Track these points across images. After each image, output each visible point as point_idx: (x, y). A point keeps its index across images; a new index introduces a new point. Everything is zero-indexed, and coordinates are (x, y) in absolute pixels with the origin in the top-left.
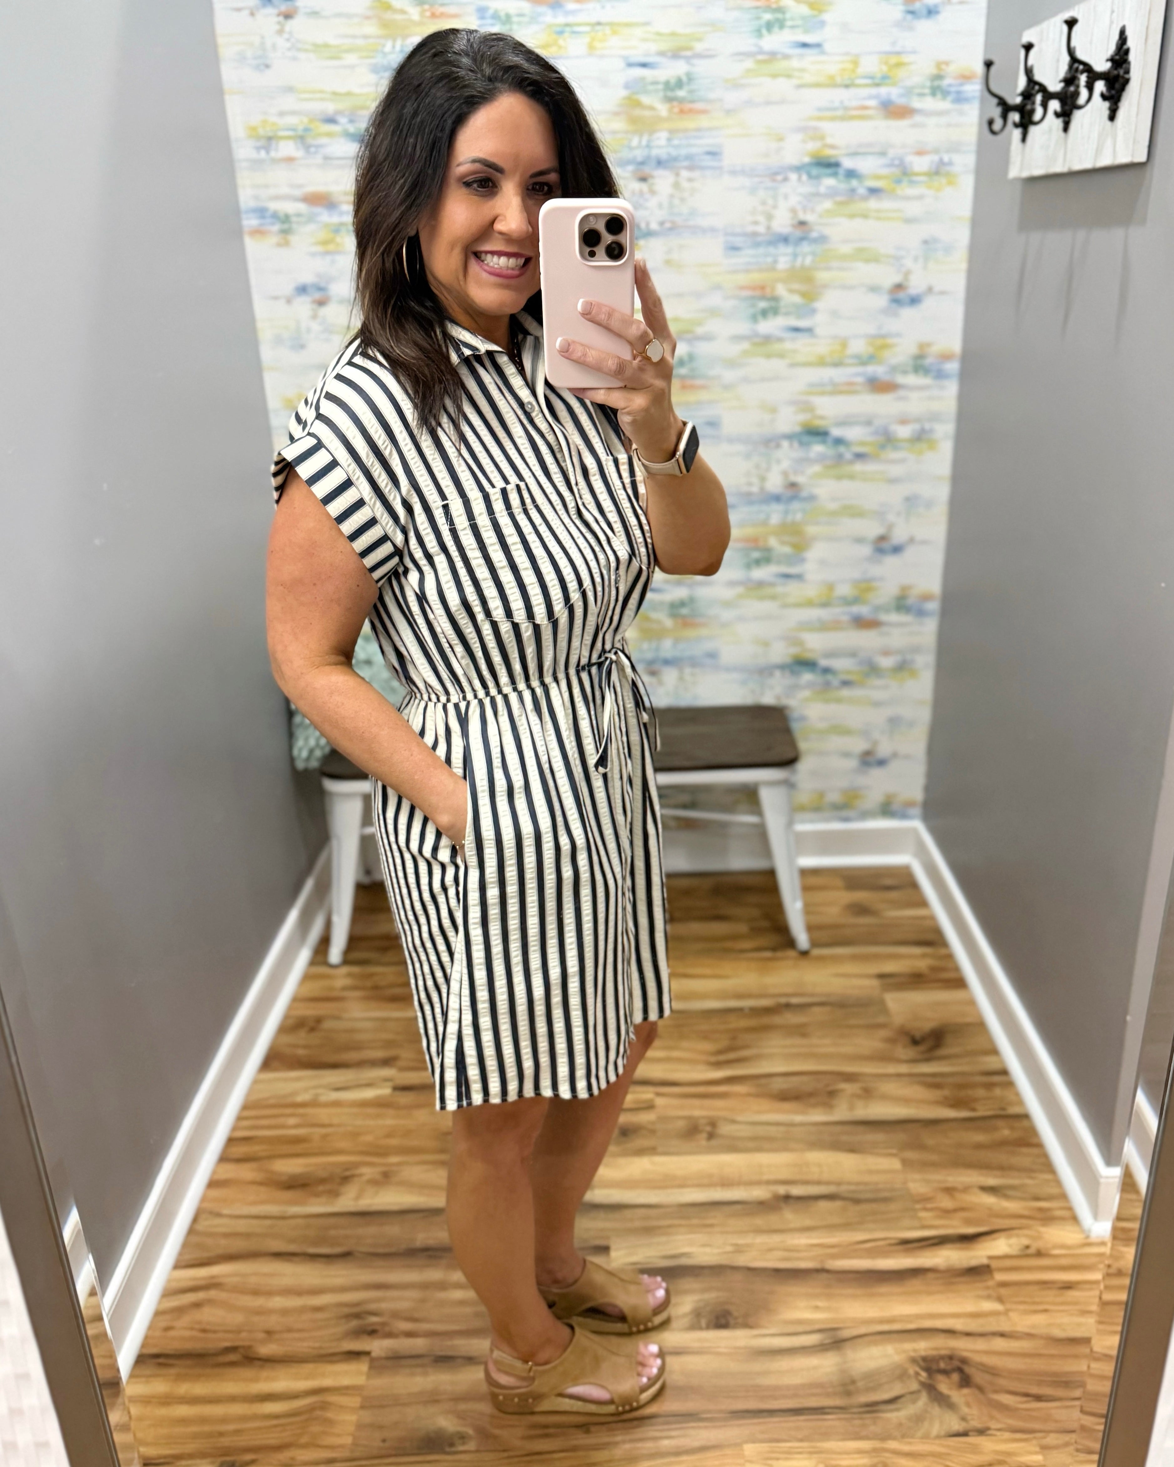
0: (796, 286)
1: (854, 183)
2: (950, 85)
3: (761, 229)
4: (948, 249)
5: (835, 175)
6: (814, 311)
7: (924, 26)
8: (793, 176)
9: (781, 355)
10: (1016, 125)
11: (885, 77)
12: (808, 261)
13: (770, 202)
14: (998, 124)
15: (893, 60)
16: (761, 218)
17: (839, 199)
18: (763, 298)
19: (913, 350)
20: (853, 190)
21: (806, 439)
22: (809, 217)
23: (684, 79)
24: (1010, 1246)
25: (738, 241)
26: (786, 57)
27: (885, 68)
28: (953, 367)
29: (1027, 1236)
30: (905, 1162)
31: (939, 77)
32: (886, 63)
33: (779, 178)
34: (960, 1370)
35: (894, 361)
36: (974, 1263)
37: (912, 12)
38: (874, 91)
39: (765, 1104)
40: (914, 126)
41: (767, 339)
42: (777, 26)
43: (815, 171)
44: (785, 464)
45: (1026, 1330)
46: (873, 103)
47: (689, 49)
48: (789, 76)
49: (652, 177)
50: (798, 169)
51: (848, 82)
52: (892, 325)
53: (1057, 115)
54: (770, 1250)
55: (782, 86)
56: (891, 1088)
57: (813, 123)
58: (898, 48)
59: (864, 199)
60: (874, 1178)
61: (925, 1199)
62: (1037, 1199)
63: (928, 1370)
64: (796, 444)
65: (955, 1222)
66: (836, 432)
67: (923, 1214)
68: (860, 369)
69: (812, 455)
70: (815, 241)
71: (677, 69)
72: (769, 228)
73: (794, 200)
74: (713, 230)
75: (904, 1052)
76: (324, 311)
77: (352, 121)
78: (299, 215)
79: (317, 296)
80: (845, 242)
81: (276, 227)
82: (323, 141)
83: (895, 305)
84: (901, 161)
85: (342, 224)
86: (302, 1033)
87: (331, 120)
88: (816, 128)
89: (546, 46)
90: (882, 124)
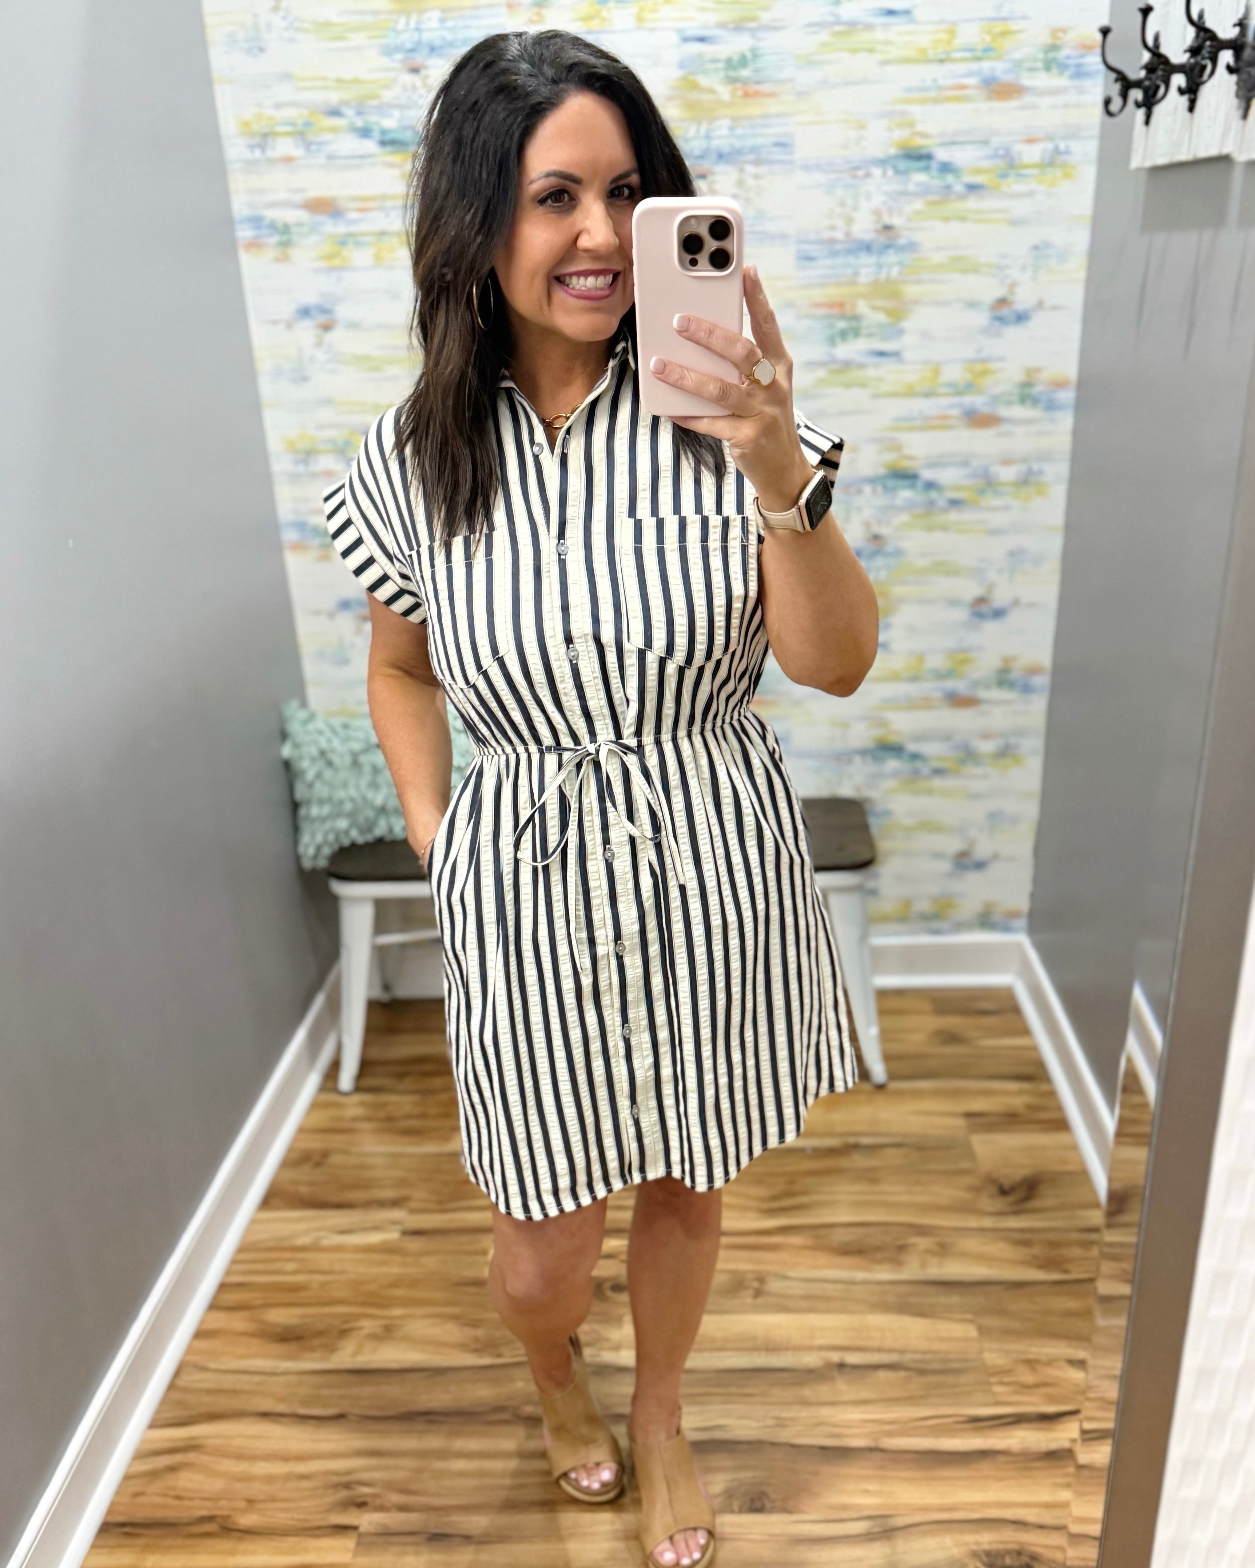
0: (880, 303)
1: (950, 178)
2: (1068, 57)
3: (839, 235)
4: (1062, 256)
5: (927, 169)
6: (901, 332)
8: (877, 172)
9: (863, 385)
10: (1139, 105)
11: (988, 50)
12: (895, 272)
13: (850, 202)
14: (1116, 104)
15: (999, 28)
16: (839, 223)
17: (931, 198)
18: (843, 317)
19: (1020, 377)
20: (948, 187)
21: (891, 483)
22: (896, 221)
23: (749, 55)
25: (812, 250)
26: (869, 27)
27: (988, 38)
28: (1067, 396)
31: (1054, 47)
32: (989, 32)
33: (861, 173)
35: (995, 391)
36: (1054, 1446)
38: (974, 66)
39: (824, 1258)
40: (1024, 108)
41: (847, 365)
43: (903, 165)
44: (867, 513)
46: (972, 81)
47: (754, 19)
48: (871, 51)
49: (712, 173)
50: (882, 162)
51: (943, 56)
52: (993, 347)
53: (1182, 92)
54: (816, 1425)
55: (863, 63)
56: (972, 1244)
57: (899, 107)
58: (1004, 13)
59: (962, 197)
61: (1001, 1372)
64: (879, 489)
65: (1036, 1400)
66: (926, 475)
67: (998, 1389)
68: (955, 400)
69: (898, 502)
70: (903, 249)
71: (740, 44)
72: (848, 234)
73: (878, 200)
74: (783, 236)
75: (989, 1203)
76: (330, 337)
77: (359, 113)
78: (300, 224)
79: (322, 319)
80: (939, 249)
81: (274, 239)
82: (327, 137)
83: (997, 323)
84: (1007, 150)
85: (350, 235)
86: (306, 1169)
87: (335, 112)
88: (903, 113)
89: (587, 18)
90: (984, 106)
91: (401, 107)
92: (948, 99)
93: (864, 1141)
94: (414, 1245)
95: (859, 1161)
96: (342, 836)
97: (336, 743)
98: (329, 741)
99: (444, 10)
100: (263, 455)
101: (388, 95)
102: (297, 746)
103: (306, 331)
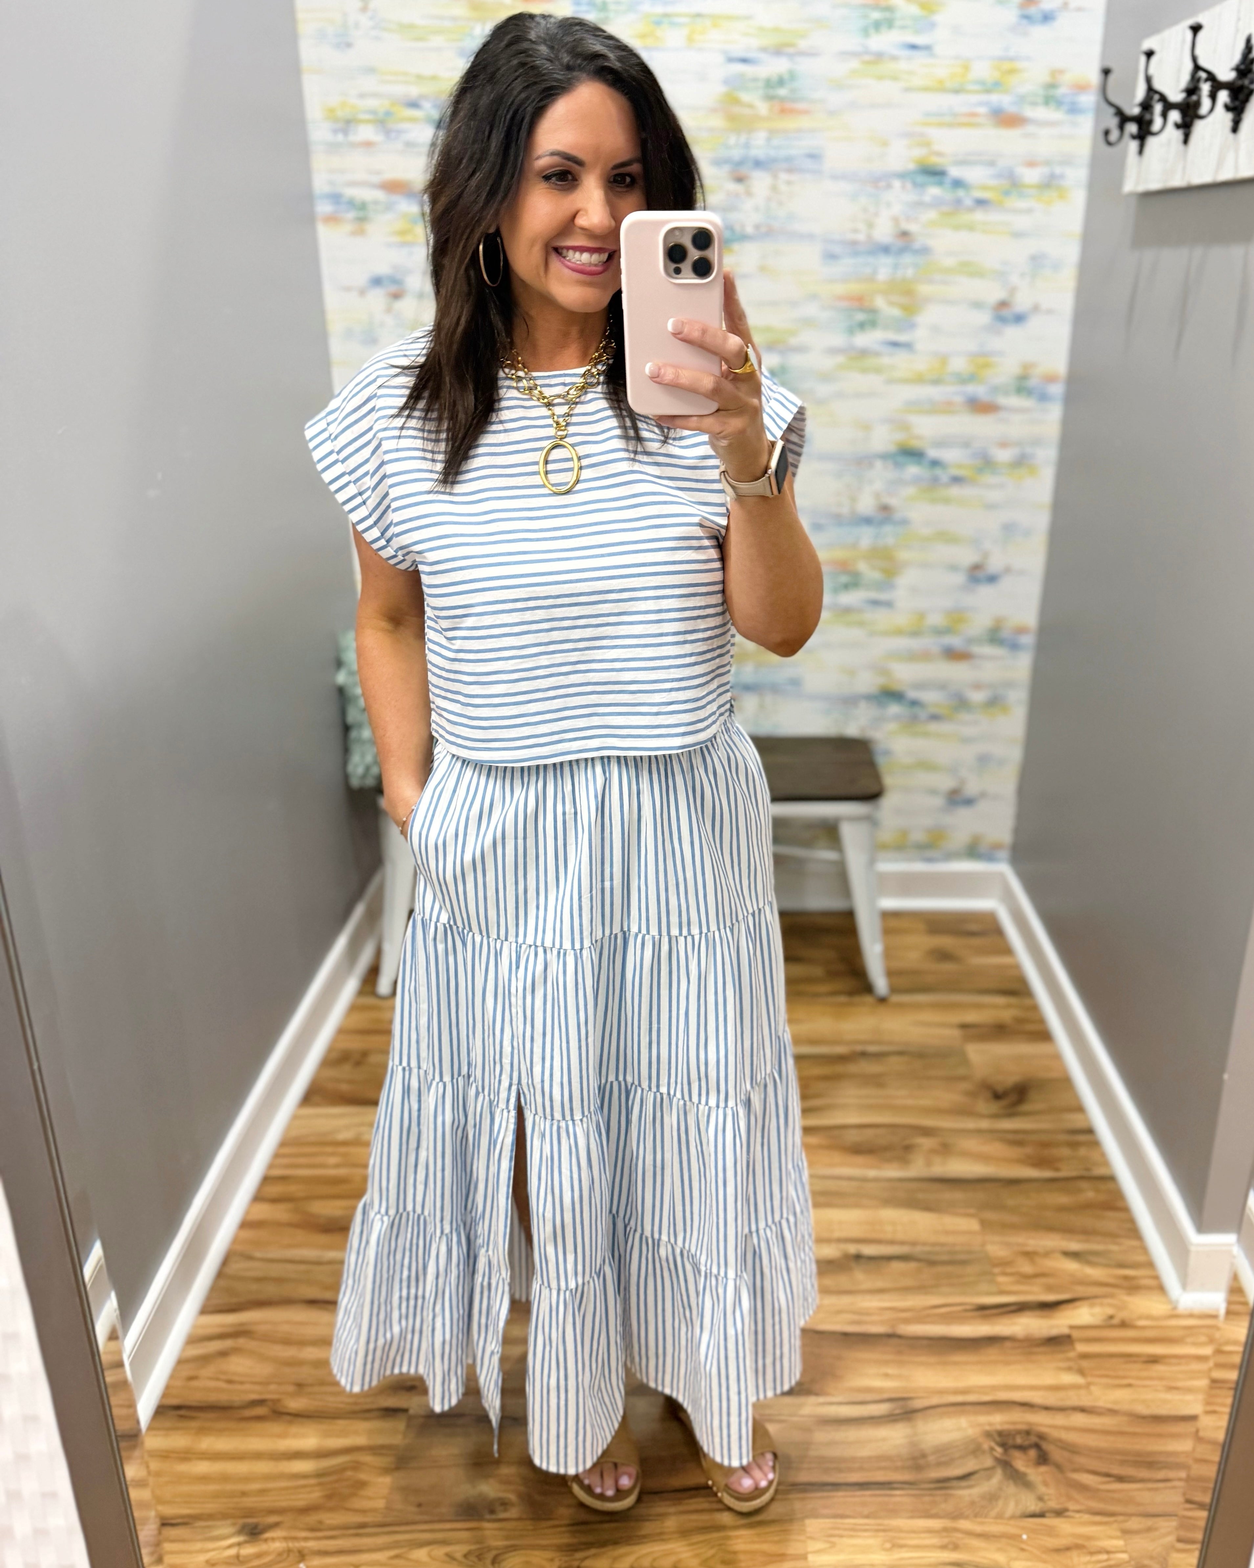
0: (895, 299)
1: (961, 193)
2: (1064, 95)
3: (861, 237)
4: (1056, 266)
5: (940, 184)
6: (914, 325)
7: (1039, 32)
8: (897, 184)
9: (878, 370)
10: (1134, 137)
11: (997, 84)
12: (910, 273)
13: (872, 209)
14: (1114, 135)
15: (1006, 66)
16: (861, 226)
17: (944, 209)
18: (862, 309)
19: (1017, 370)
20: (959, 201)
21: (901, 459)
22: (912, 227)
23: (786, 77)
24: (1093, 1315)
25: (837, 249)
26: (894, 58)
27: (997, 74)
28: (1057, 389)
29: (1110, 1305)
30: (984, 1223)
31: (1053, 86)
32: (998, 69)
33: (883, 184)
34: (1037, 1446)
35: (995, 381)
36: (1054, 1332)
37: (1027, 17)
38: (984, 97)
39: (837, 1157)
40: (1025, 136)
41: (864, 353)
42: (885, 25)
43: (920, 179)
44: (878, 485)
45: (1109, 1406)
46: (982, 110)
47: (793, 45)
48: (895, 78)
49: (749, 178)
50: (902, 176)
51: (958, 87)
52: (995, 343)
53: (1178, 126)
54: (839, 1312)
55: (889, 89)
56: (971, 1144)
57: (920, 129)
58: (1011, 54)
59: (970, 210)
60: (950, 1239)
61: (1004, 1263)
62: (1121, 1265)
63: (1003, 1445)
64: (890, 465)
65: (1035, 1289)
66: (933, 453)
67: (1001, 1279)
68: (960, 388)
69: (907, 476)
70: (918, 252)
71: (778, 66)
72: (869, 237)
73: (897, 209)
74: (811, 236)
75: (985, 1106)
76: (399, 305)
77: (436, 107)
78: (376, 203)
79: (393, 288)
80: (950, 254)
81: (351, 215)
82: (405, 126)
83: (998, 323)
84: (1011, 172)
86: (347, 1067)
87: (414, 105)
88: (922, 134)
89: (643, 36)
90: (992, 132)
92: (961, 125)
93: (871, 1049)
95: (866, 1067)
103: (377, 299)
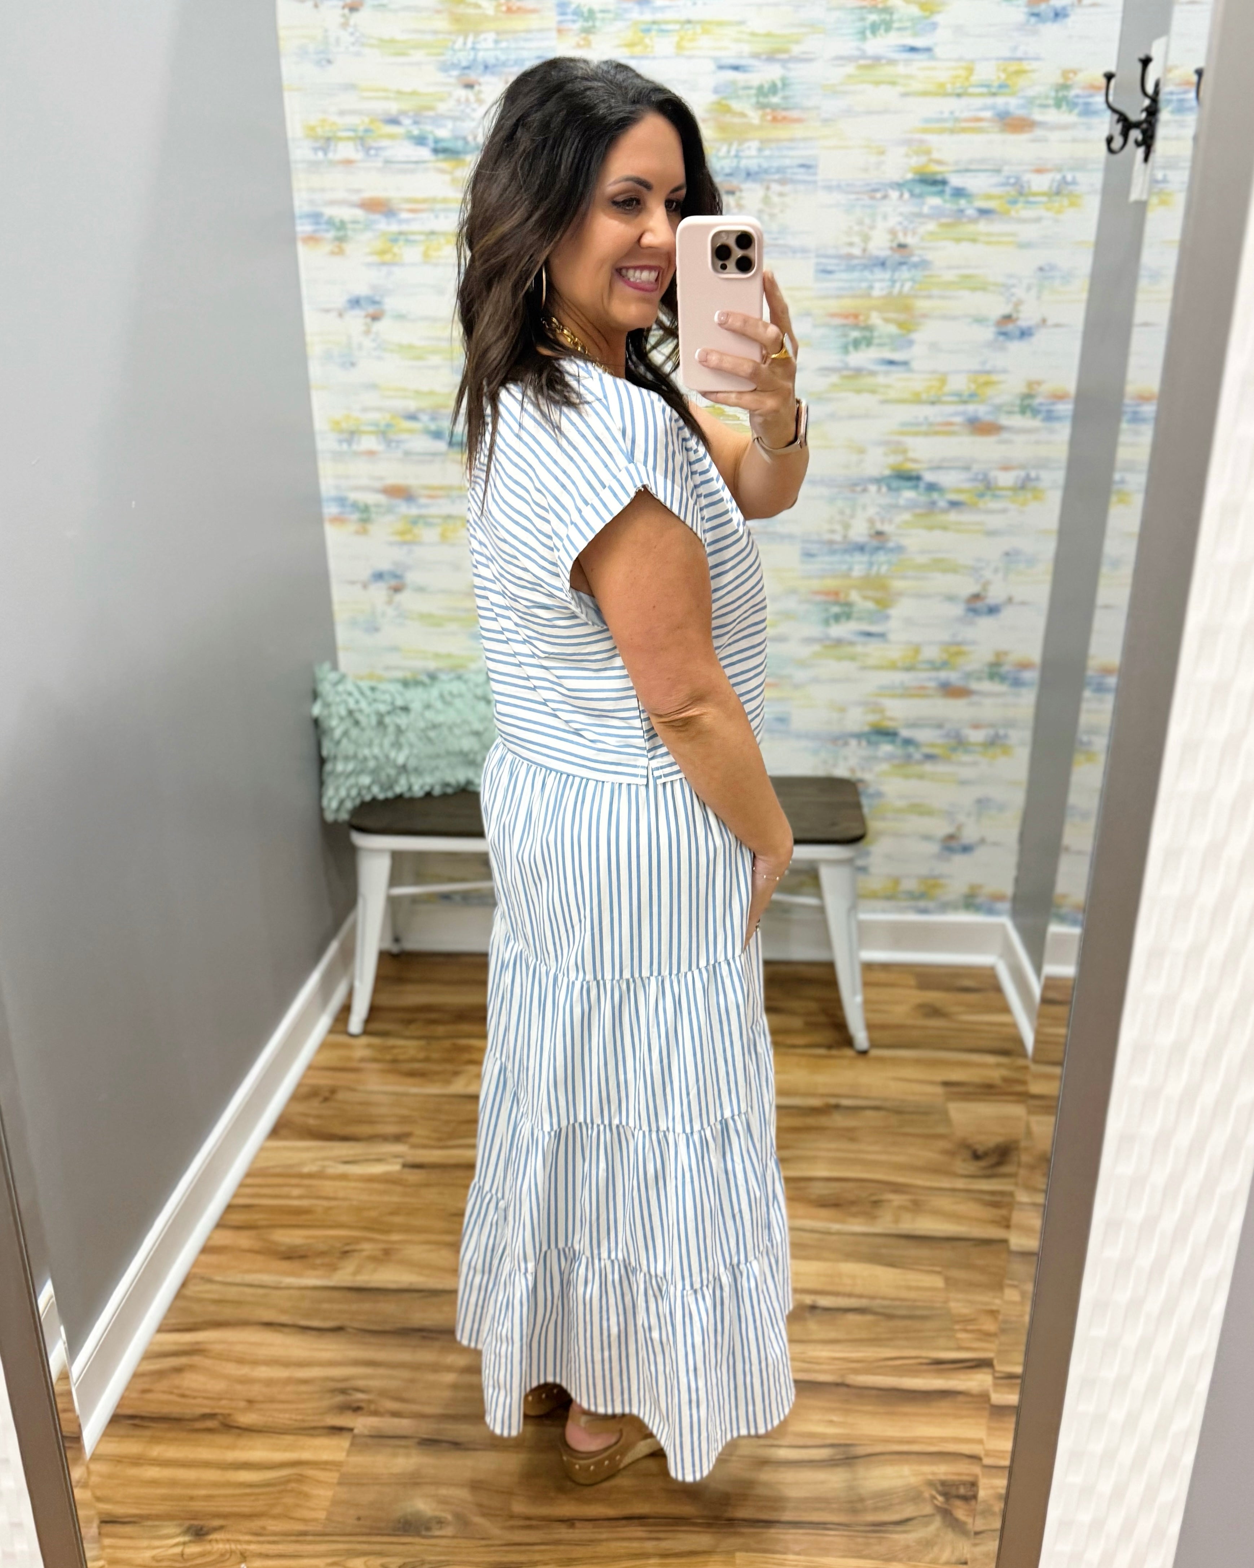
0: (892, 315)
1: (963, 202)
2: (1077, 96)
3: (856, 251)
4: (1067, 278)
5: (941, 193)
6: (911, 343)
7: (1051, 30)
8: (894, 194)
9: (873, 391)
10: (1138, 144)
11: (1003, 86)
12: (907, 287)
13: (867, 221)
14: (1118, 143)
15: (1013, 67)
16: (856, 239)
17: (944, 220)
18: (856, 327)
19: (1022, 389)
20: (961, 211)
21: (895, 484)
22: (909, 240)
23: (779, 84)
25: (831, 264)
26: (891, 62)
27: (1003, 76)
28: (1066, 408)
30: (948, 1281)
31: (1065, 87)
32: (1004, 70)
33: (879, 195)
35: (998, 401)
37: (1036, 15)
38: (990, 101)
40: (1034, 140)
41: (858, 372)
42: (883, 27)
43: (918, 190)
44: (871, 511)
46: (988, 114)
47: (786, 51)
48: (893, 83)
49: (740, 190)
50: (899, 186)
51: (960, 91)
52: (998, 360)
55: (887, 95)
56: (943, 1202)
57: (917, 136)
58: (1019, 54)
59: (973, 221)
60: (912, 1295)
61: (966, 1320)
63: (944, 1494)
64: (884, 489)
66: (929, 477)
67: (961, 1336)
68: (961, 408)
69: (902, 502)
70: (915, 266)
71: (772, 73)
72: (865, 250)
73: (894, 220)
74: (804, 251)
75: (962, 1166)
76: (377, 326)
77: (416, 123)
78: (355, 222)
79: (371, 310)
80: (949, 268)
81: (331, 234)
82: (384, 143)
83: (1001, 338)
84: (1018, 179)
85: (401, 233)
86: (315, 1103)
87: (394, 121)
88: (921, 141)
89: (631, 45)
90: (998, 137)
91: (455, 119)
92: (964, 130)
93: (845, 1102)
94: (414, 1176)
95: (838, 1120)
96: (364, 792)
97: (363, 704)
98: (357, 702)
99: (498, 33)
100: (309, 435)
101: (442, 108)
102: (327, 705)
103: (356, 321)
